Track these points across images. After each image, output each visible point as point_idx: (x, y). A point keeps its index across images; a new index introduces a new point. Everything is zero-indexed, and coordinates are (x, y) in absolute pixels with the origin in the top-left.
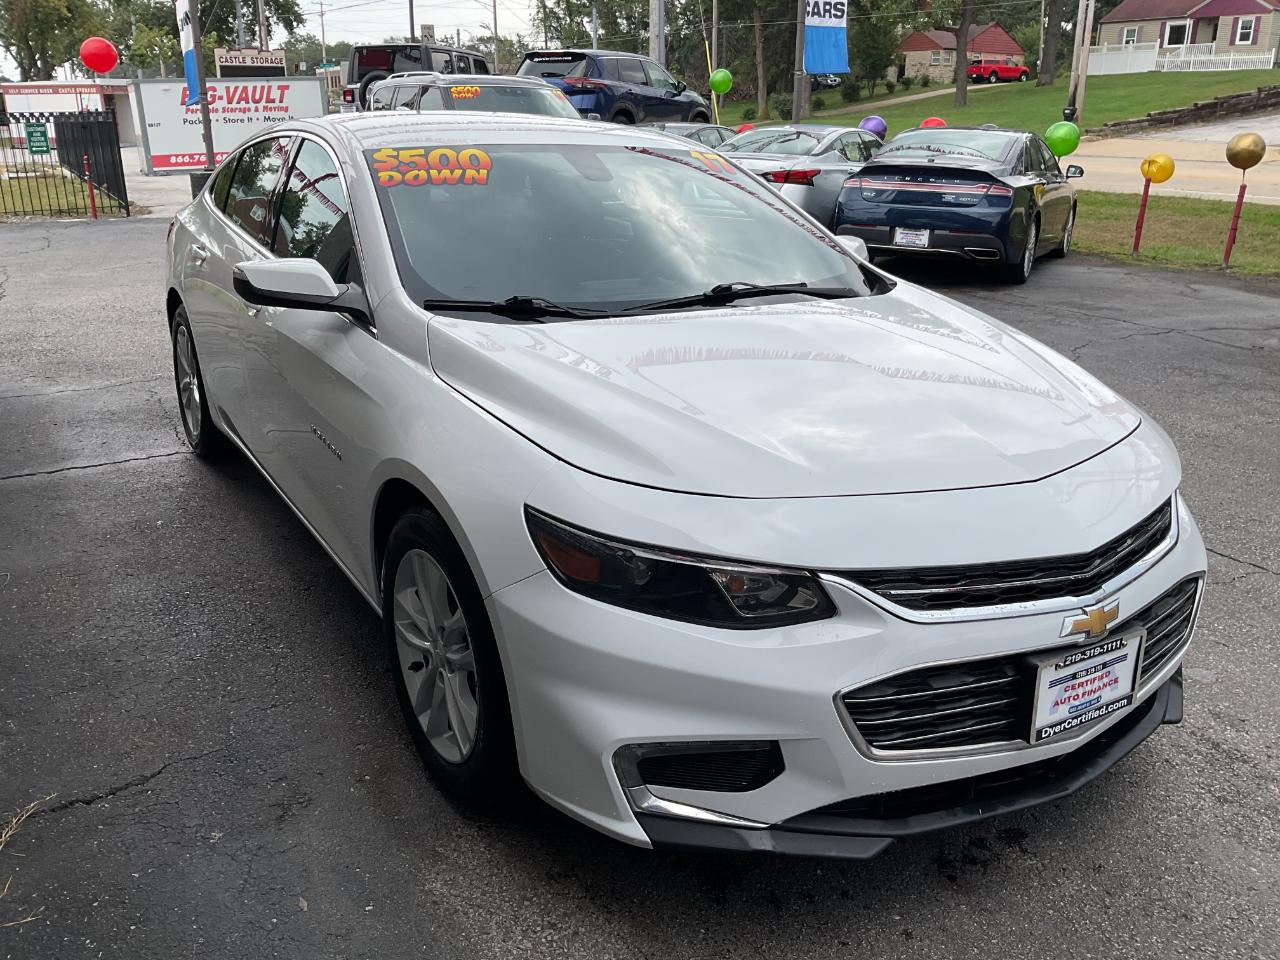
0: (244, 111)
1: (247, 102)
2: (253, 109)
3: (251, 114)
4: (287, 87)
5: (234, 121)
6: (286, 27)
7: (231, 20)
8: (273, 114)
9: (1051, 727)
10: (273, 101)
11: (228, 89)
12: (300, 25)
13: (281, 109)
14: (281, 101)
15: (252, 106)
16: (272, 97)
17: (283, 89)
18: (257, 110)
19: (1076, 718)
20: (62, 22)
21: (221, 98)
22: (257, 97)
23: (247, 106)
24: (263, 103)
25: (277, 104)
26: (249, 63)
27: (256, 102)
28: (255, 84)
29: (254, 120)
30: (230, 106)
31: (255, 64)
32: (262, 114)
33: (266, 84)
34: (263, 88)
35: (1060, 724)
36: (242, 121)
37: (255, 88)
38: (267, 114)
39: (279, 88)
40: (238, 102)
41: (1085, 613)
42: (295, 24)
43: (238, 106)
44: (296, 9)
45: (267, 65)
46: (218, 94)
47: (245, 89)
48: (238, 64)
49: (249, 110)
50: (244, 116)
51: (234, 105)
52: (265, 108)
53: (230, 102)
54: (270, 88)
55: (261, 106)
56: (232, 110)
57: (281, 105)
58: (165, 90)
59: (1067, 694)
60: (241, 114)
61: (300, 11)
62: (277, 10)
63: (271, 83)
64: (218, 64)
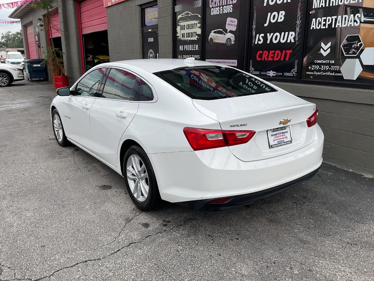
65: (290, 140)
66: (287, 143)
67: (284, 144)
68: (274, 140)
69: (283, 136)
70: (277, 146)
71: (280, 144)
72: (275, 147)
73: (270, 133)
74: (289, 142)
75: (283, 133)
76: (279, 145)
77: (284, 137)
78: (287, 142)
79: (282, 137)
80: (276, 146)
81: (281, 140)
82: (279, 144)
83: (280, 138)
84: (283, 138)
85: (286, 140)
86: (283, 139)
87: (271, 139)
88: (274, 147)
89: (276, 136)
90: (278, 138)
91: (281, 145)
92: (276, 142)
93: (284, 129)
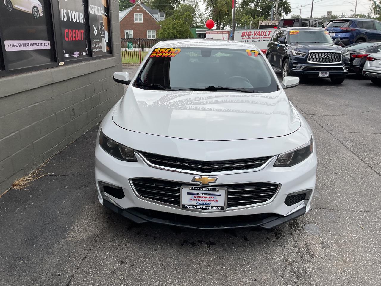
0: (258, 38)
1: (259, 36)
2: (260, 38)
3: (260, 39)
4: (271, 31)
5: (254, 41)
6: (286, 13)
7: (270, 12)
8: (265, 39)
9: (188, 205)
10: (267, 35)
11: (254, 32)
12: (290, 13)
13: (268, 38)
14: (269, 35)
15: (260, 37)
16: (266, 34)
17: (270, 32)
18: (261, 38)
19: (199, 206)
20: (226, 14)
21: (252, 35)
22: (262, 34)
23: (259, 37)
24: (264, 36)
25: (267, 36)
26: (268, 24)
27: (261, 36)
28: (262, 30)
29: (260, 41)
30: (254, 37)
31: (270, 25)
32: (263, 39)
33: (265, 31)
34: (264, 31)
35: (192, 206)
36: (257, 41)
37: (262, 32)
38: (264, 39)
39: (269, 31)
40: (257, 36)
41: (201, 177)
42: (288, 12)
43: (257, 37)
44: (290, 8)
45: (273, 25)
46: (252, 33)
47: (259, 32)
48: (265, 25)
49: (259, 38)
50: (258, 40)
51: (255, 37)
52: (264, 37)
53: (254, 36)
54: (266, 31)
55: (263, 37)
56: (255, 38)
57: (269, 36)
58: (238, 33)
59: (195, 198)
60: (257, 39)
61: (291, 9)
62: (284, 8)
63: (267, 30)
64: (259, 25)
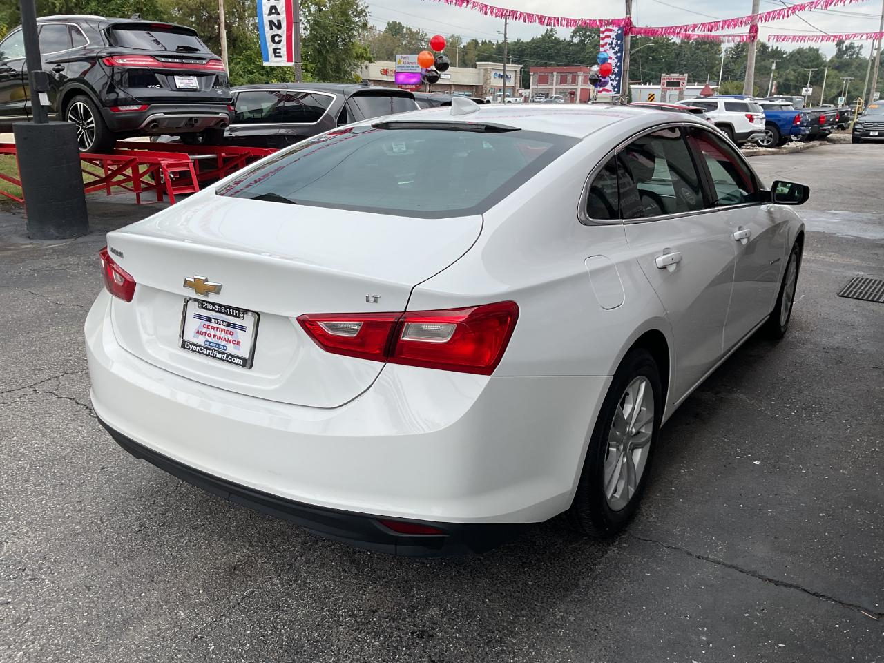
65: (246, 355)
66: (229, 358)
67: (219, 356)
68: (198, 332)
69: (226, 332)
70: (198, 352)
71: (208, 351)
72: (192, 350)
73: (193, 308)
74: (236, 360)
75: (229, 325)
76: (205, 351)
77: (230, 337)
78: (233, 356)
79: (223, 335)
80: (195, 348)
81: (220, 342)
82: (205, 348)
83: (218, 333)
84: (225, 340)
85: (231, 349)
86: (223, 343)
87: (193, 324)
88: (189, 349)
89: (207, 323)
90: (212, 332)
91: (209, 355)
92: (201, 340)
93: (236, 316)
